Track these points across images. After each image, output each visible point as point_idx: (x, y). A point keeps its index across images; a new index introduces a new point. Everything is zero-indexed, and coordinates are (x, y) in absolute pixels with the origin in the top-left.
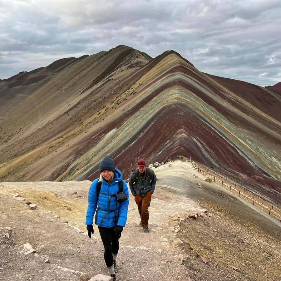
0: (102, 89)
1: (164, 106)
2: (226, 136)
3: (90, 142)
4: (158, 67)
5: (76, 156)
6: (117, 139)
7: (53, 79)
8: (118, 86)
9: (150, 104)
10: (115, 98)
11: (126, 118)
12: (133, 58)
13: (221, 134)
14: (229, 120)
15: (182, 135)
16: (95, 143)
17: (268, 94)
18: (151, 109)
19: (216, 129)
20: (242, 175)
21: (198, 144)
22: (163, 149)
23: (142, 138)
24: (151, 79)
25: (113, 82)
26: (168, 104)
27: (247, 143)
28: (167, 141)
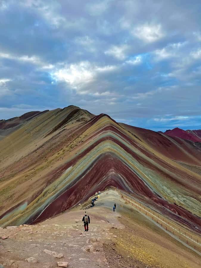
0: (60, 136)
1: (101, 153)
2: (137, 173)
3: (56, 175)
4: (97, 124)
5: (47, 184)
6: (73, 174)
7: (24, 125)
8: (71, 135)
9: (93, 151)
10: (69, 144)
11: (78, 159)
12: (79, 115)
13: (135, 172)
14: (139, 162)
15: (112, 173)
16: (59, 175)
17: (166, 138)
18: (94, 155)
19: (132, 169)
20: (146, 197)
21: (122, 178)
22: (102, 182)
23: (89, 173)
24: (92, 133)
25: (67, 131)
26: (104, 152)
27: (150, 177)
28: (103, 176)
